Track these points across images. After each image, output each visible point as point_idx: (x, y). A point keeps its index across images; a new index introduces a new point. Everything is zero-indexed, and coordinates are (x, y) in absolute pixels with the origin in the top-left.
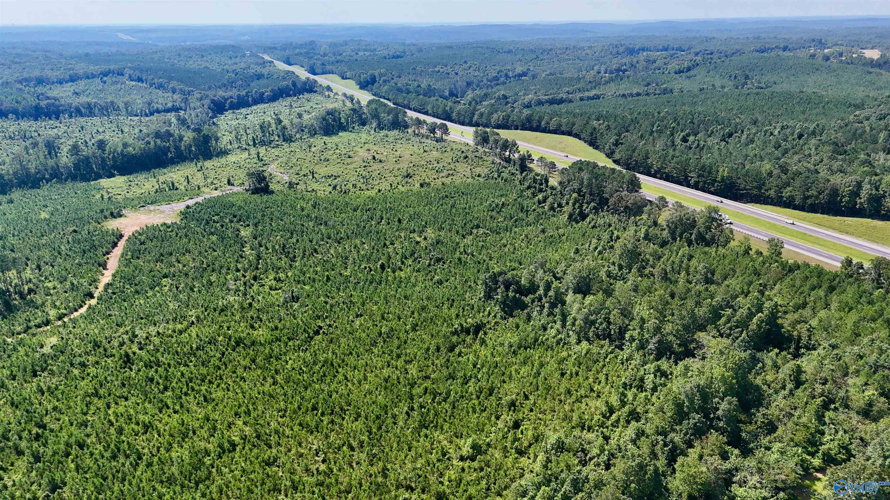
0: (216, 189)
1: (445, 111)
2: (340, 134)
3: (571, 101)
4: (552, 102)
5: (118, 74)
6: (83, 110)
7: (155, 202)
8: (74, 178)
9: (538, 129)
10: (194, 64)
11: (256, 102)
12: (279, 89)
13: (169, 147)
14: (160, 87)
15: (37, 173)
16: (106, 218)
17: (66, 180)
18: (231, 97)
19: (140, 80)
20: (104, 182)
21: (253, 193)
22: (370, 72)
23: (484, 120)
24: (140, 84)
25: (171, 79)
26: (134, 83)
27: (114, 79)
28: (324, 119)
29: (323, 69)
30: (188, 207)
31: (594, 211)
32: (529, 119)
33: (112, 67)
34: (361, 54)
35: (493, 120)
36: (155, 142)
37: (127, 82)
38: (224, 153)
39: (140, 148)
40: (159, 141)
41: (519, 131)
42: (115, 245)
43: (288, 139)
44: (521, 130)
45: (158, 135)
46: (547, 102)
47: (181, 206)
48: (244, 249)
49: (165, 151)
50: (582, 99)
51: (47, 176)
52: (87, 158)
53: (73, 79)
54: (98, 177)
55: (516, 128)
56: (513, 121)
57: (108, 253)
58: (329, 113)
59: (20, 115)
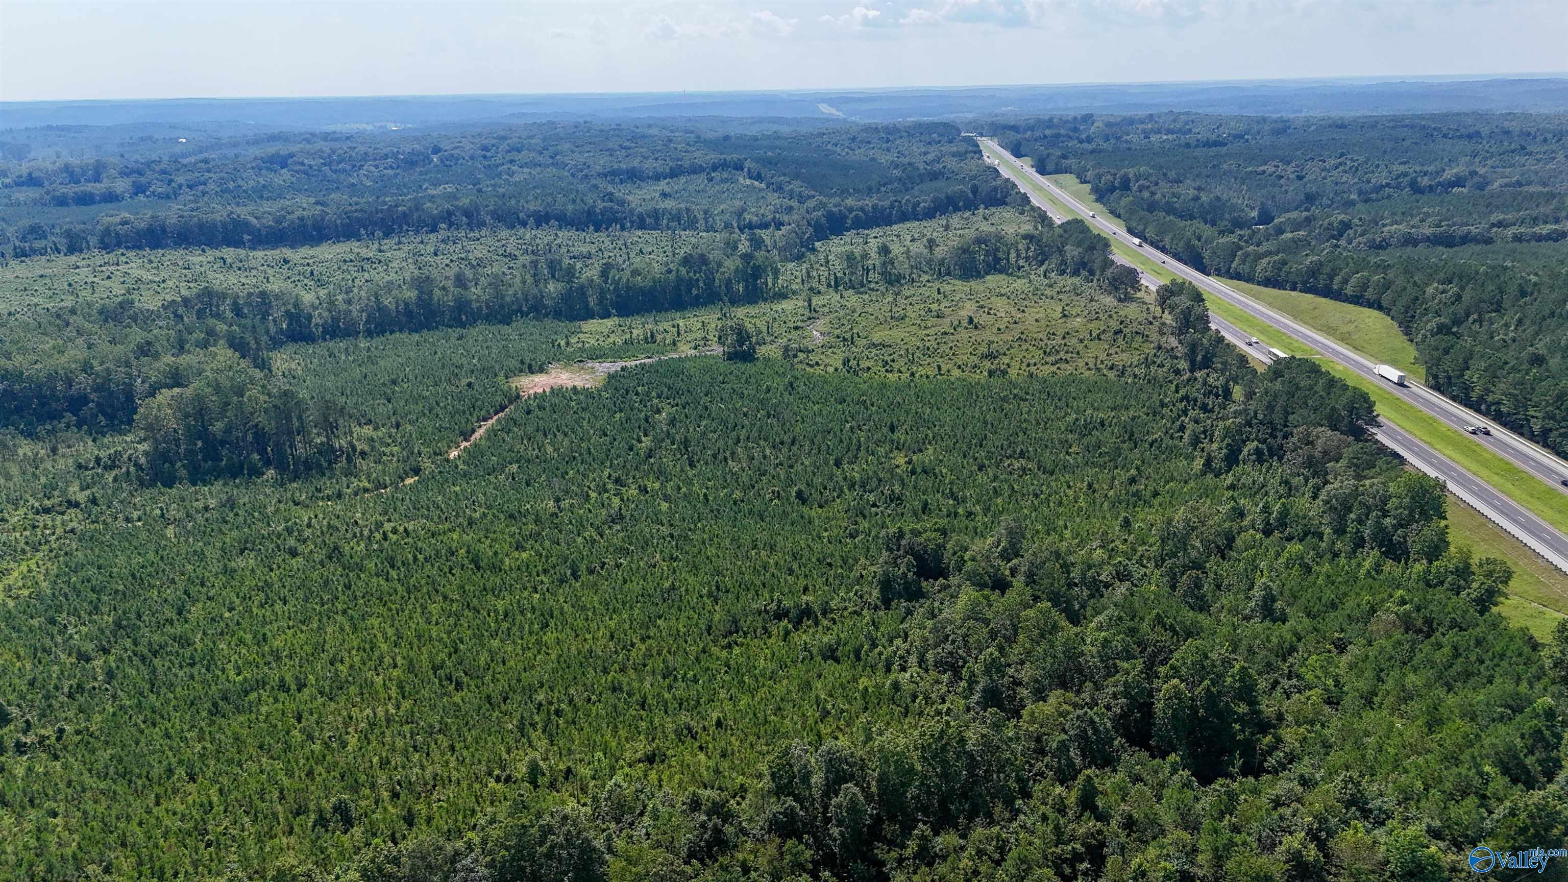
0: (695, 348)
1: (1189, 247)
2: (989, 277)
3: (1489, 241)
4: (1437, 240)
5: (737, 169)
6: (648, 220)
7: (601, 357)
8: (558, 314)
9: (1327, 292)
10: (859, 155)
11: (904, 217)
12: (947, 197)
13: (698, 280)
14: (779, 188)
15: (513, 302)
16: (521, 371)
17: (546, 315)
18: (862, 209)
19: (759, 177)
20: (592, 325)
21: (730, 359)
22: (1122, 172)
23: (1246, 268)
24: (756, 183)
25: (797, 176)
26: (748, 182)
27: (725, 175)
28: (965, 250)
29: (1057, 164)
30: (623, 369)
31: (1254, 457)
32: (1314, 271)
33: (728, 158)
34: (1154, 138)
35: (1259, 269)
36: (678, 271)
37: (741, 180)
38: (782, 296)
39: (653, 279)
40: (683, 271)
41: (1293, 293)
42: (502, 408)
43: (893, 280)
44: (1301, 291)
45: (686, 261)
46: (1428, 239)
47: (616, 367)
48: (643, 439)
49: (691, 284)
50: (1518, 238)
51: (525, 309)
52: (582, 287)
53: (674, 174)
54: (589, 315)
55: (1294, 289)
56: (1290, 272)
57: (485, 420)
58: (979, 241)
59: (565, 221)
